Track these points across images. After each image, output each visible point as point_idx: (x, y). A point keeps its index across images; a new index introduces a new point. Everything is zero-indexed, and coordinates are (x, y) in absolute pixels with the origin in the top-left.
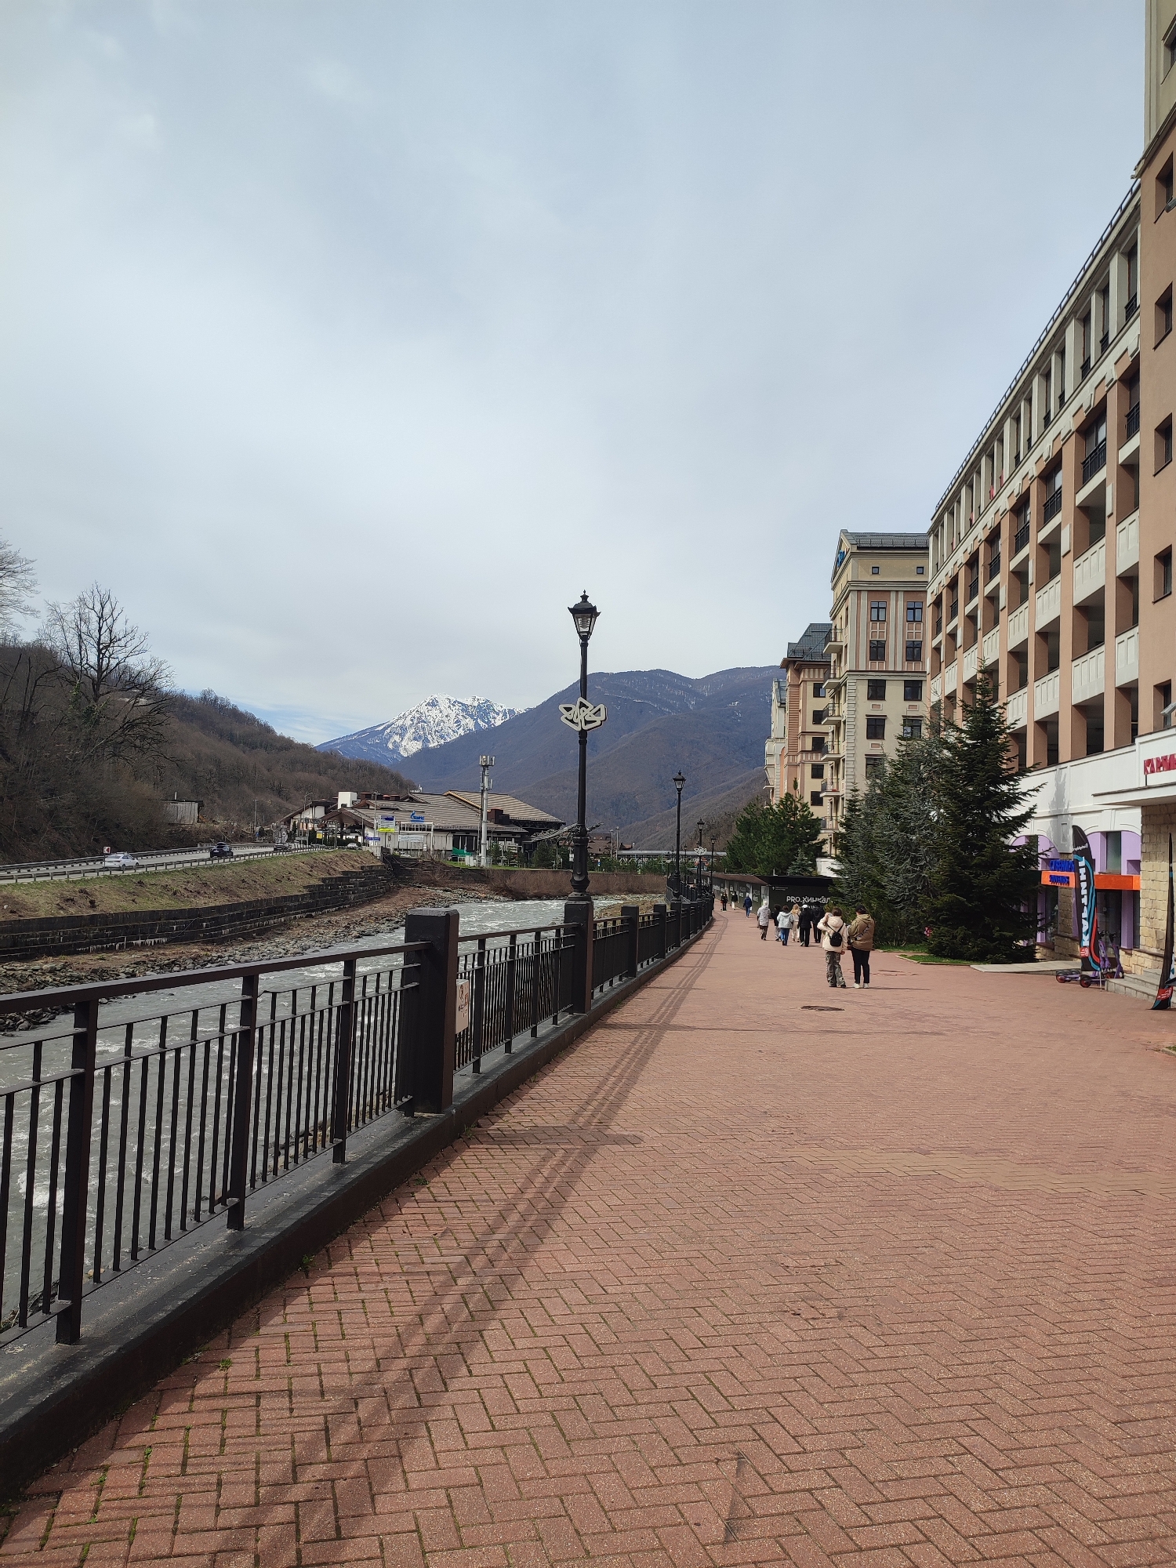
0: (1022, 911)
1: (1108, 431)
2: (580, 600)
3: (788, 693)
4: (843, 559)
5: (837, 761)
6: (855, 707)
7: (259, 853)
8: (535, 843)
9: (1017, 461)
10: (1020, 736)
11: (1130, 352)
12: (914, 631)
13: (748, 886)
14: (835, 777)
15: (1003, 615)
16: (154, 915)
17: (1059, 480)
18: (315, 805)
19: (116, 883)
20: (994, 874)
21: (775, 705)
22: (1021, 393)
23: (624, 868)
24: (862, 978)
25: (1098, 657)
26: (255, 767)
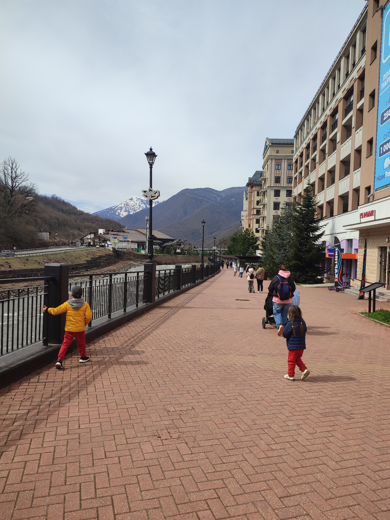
0: (320, 266)
1: (354, 98)
2: (149, 150)
3: (248, 195)
4: (267, 148)
5: (264, 218)
6: (270, 199)
7: (70, 249)
8: (165, 246)
9: (324, 110)
10: (321, 207)
11: (362, 68)
12: (290, 173)
13: (233, 259)
14: (263, 223)
15: (317, 165)
16: (32, 270)
17: (337, 116)
18: (91, 233)
19: (18, 259)
20: (310, 254)
21: (245, 199)
22: (325, 85)
23: (195, 254)
24: (260, 290)
25: (347, 179)
26: (70, 221)
